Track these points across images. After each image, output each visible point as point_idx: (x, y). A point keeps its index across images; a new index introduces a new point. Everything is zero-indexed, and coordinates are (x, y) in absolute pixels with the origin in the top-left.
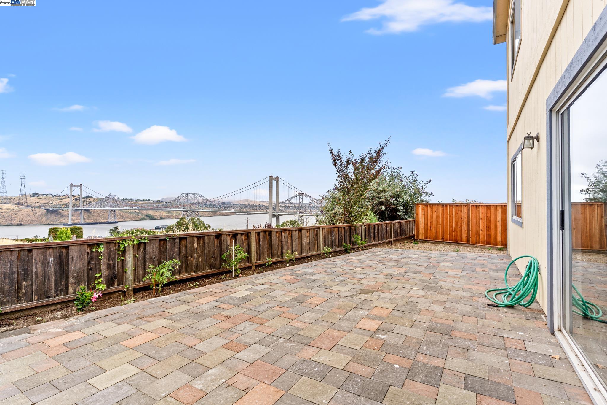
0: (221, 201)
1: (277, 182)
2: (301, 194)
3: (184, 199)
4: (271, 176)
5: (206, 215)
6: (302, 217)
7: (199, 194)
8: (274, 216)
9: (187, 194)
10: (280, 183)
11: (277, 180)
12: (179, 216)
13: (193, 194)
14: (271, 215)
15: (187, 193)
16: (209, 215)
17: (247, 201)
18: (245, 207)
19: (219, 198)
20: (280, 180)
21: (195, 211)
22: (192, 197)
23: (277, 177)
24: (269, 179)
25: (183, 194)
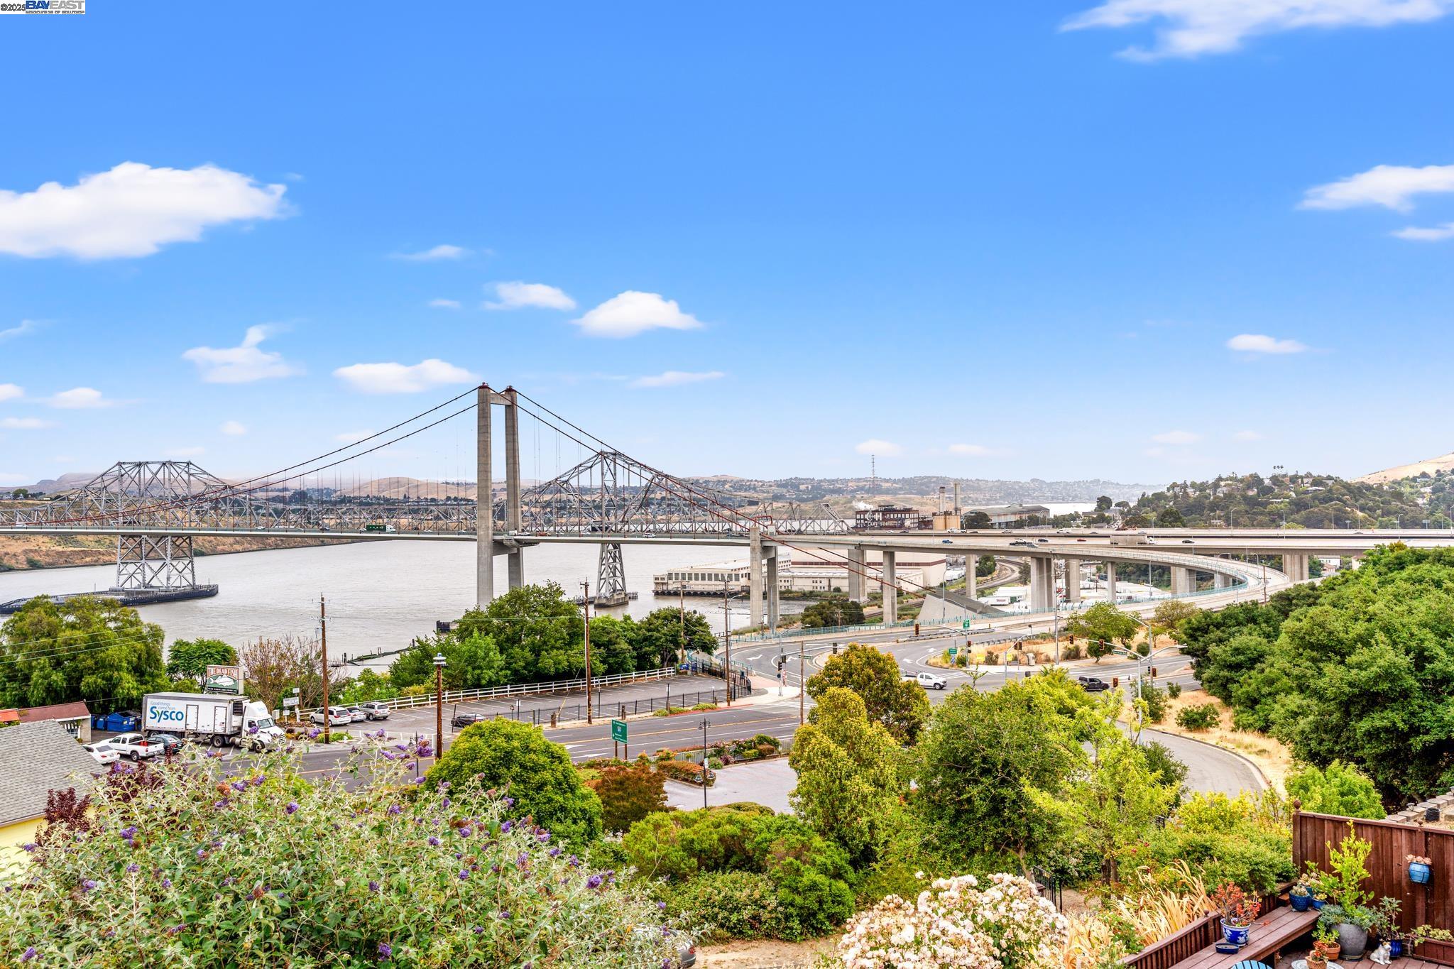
0: (294, 485)
1: (511, 410)
2: (609, 457)
3: (125, 485)
4: (484, 387)
5: (226, 548)
6: (615, 547)
7: (188, 464)
8: (499, 547)
9: (140, 465)
10: (520, 414)
11: (509, 403)
12: (109, 554)
13: (164, 464)
14: (487, 544)
15: (137, 461)
16: (238, 547)
17: (398, 483)
18: (392, 507)
19: (289, 474)
20: (520, 401)
21: (174, 535)
22: (160, 476)
23: (510, 390)
24: (474, 398)
25: (120, 464)
